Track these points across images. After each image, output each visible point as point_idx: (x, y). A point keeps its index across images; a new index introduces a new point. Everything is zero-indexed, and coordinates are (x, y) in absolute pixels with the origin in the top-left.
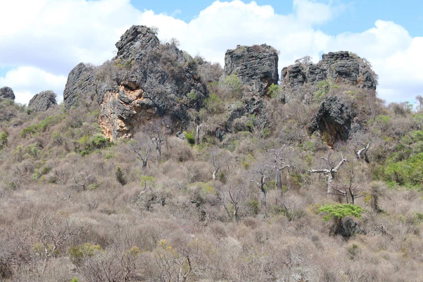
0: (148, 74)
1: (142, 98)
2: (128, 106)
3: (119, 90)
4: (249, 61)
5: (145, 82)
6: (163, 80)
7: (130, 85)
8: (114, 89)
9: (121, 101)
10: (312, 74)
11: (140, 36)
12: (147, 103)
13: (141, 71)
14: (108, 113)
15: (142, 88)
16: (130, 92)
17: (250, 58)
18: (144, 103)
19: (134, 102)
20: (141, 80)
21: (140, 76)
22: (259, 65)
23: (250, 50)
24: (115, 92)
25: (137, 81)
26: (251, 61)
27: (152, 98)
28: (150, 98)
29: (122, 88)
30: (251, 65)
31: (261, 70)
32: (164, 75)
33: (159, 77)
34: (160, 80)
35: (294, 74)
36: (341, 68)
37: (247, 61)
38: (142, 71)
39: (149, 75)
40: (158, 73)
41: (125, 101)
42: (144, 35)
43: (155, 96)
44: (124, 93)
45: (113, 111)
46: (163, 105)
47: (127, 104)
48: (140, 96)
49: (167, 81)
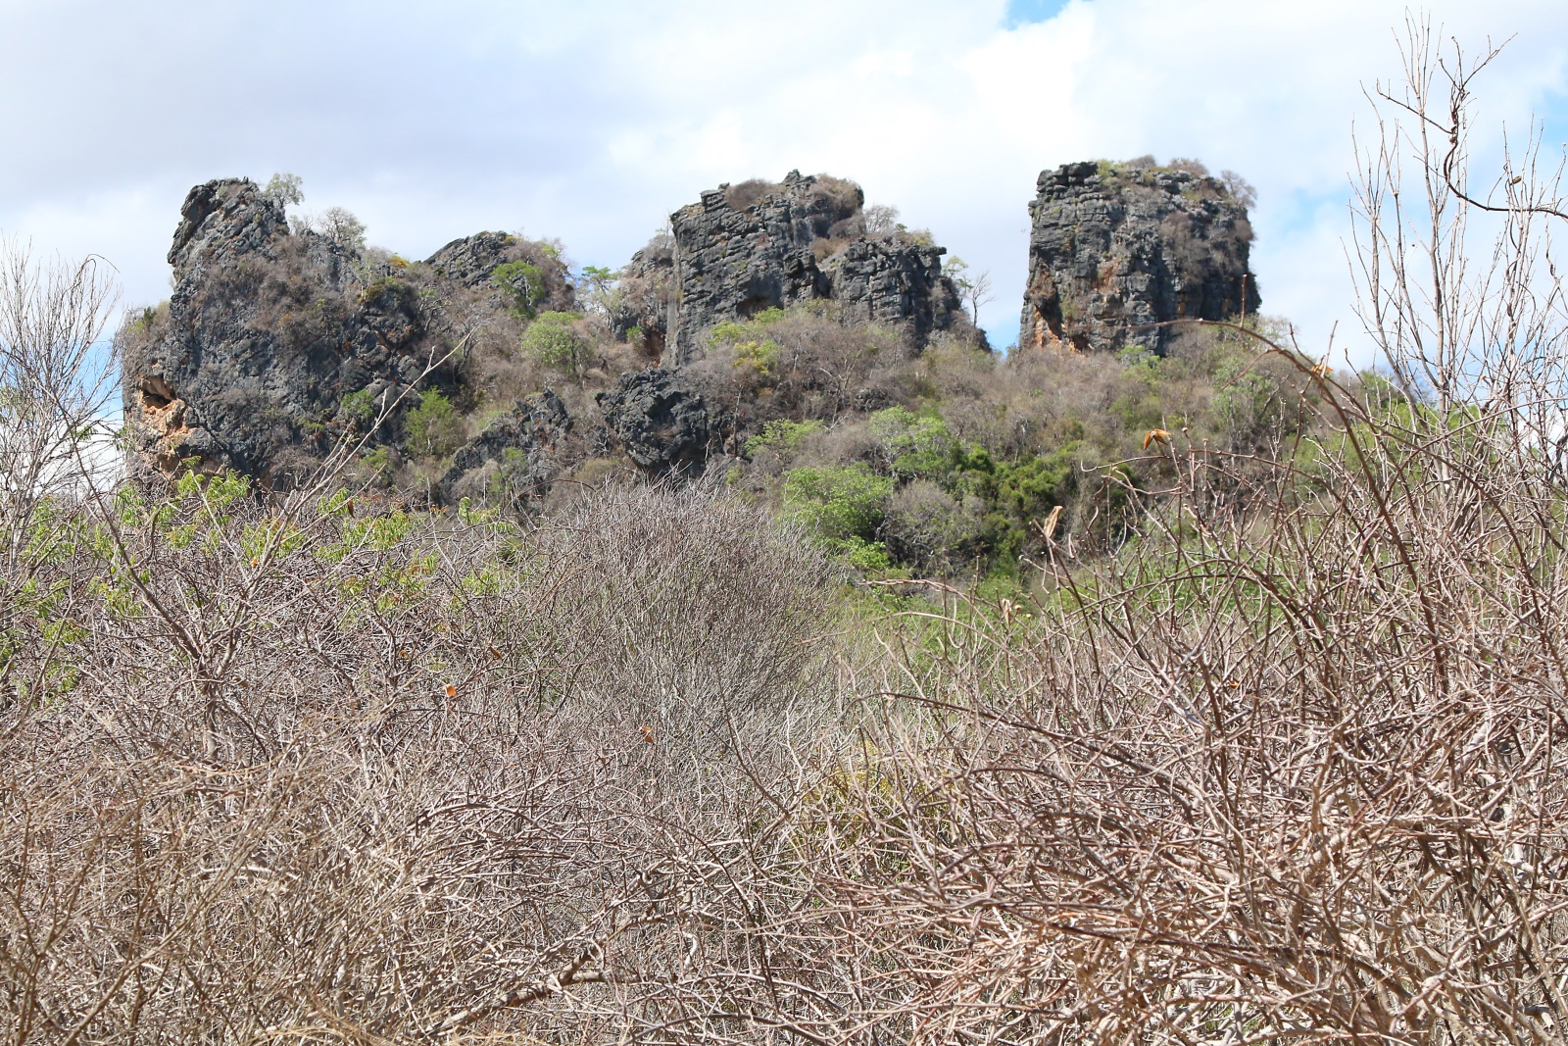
0: (205, 345)
1: (184, 427)
4: (709, 246)
5: (194, 373)
6: (261, 360)
7: (154, 388)
11: (212, 219)
12: (195, 443)
13: (179, 340)
15: (181, 396)
16: (154, 413)
17: (711, 233)
18: (190, 445)
20: (178, 369)
21: (172, 354)
22: (734, 257)
23: (711, 205)
25: (165, 372)
26: (714, 244)
27: (209, 425)
28: (205, 425)
29: (139, 401)
30: (713, 261)
31: (738, 276)
32: (265, 345)
34: (246, 361)
37: (703, 247)
38: (182, 340)
40: (241, 338)
42: (228, 213)
43: (219, 416)
46: (248, 446)
48: (177, 422)
49: (275, 361)
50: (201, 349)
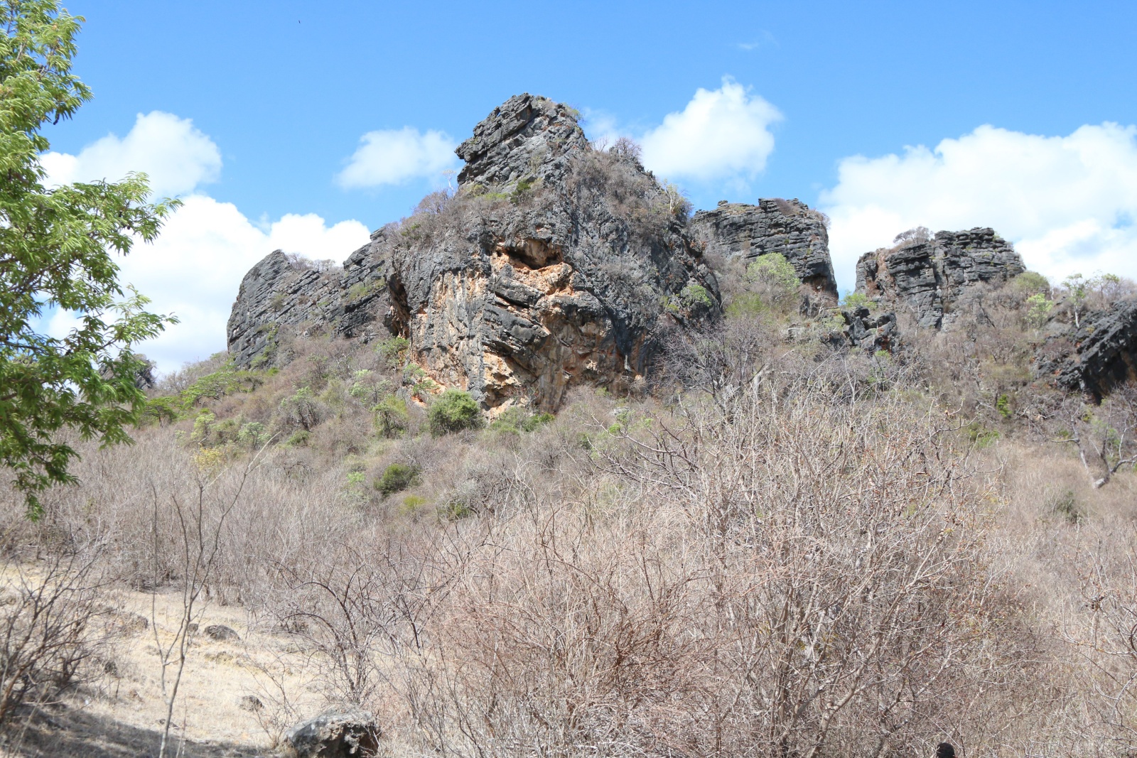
0: (581, 221)
1: (568, 289)
2: (525, 312)
3: (490, 268)
4: (769, 236)
5: (576, 242)
6: (621, 243)
7: (531, 251)
8: (471, 266)
9: (499, 300)
10: (955, 268)
11: (540, 122)
12: (584, 304)
13: (566, 211)
14: (450, 338)
15: (568, 261)
16: (528, 273)
17: (770, 227)
18: (576, 306)
19: (543, 299)
20: (567, 236)
21: (562, 223)
22: (798, 245)
23: (770, 208)
24: (472, 275)
25: (555, 237)
26: (773, 235)
27: (597, 290)
28: (591, 290)
29: (500, 262)
30: (777, 246)
31: (806, 258)
32: (623, 231)
33: (611, 232)
34: (613, 241)
35: (911, 266)
36: (983, 266)
37: (765, 236)
38: (569, 211)
39: (584, 225)
40: (606, 221)
41: (514, 298)
42: (552, 120)
43: (605, 284)
44: (509, 275)
45: (466, 331)
46: (628, 314)
47: (520, 305)
48: (561, 284)
49: (628, 247)
50: (578, 223)
